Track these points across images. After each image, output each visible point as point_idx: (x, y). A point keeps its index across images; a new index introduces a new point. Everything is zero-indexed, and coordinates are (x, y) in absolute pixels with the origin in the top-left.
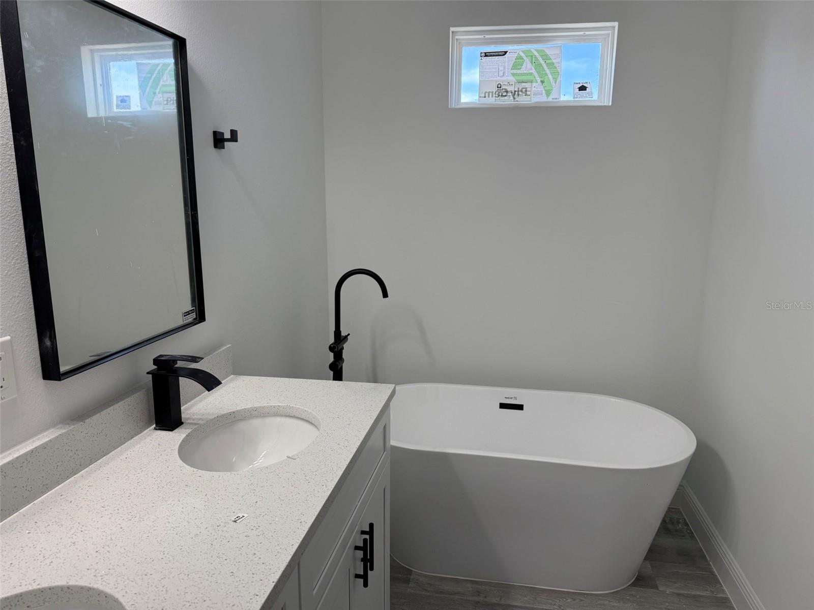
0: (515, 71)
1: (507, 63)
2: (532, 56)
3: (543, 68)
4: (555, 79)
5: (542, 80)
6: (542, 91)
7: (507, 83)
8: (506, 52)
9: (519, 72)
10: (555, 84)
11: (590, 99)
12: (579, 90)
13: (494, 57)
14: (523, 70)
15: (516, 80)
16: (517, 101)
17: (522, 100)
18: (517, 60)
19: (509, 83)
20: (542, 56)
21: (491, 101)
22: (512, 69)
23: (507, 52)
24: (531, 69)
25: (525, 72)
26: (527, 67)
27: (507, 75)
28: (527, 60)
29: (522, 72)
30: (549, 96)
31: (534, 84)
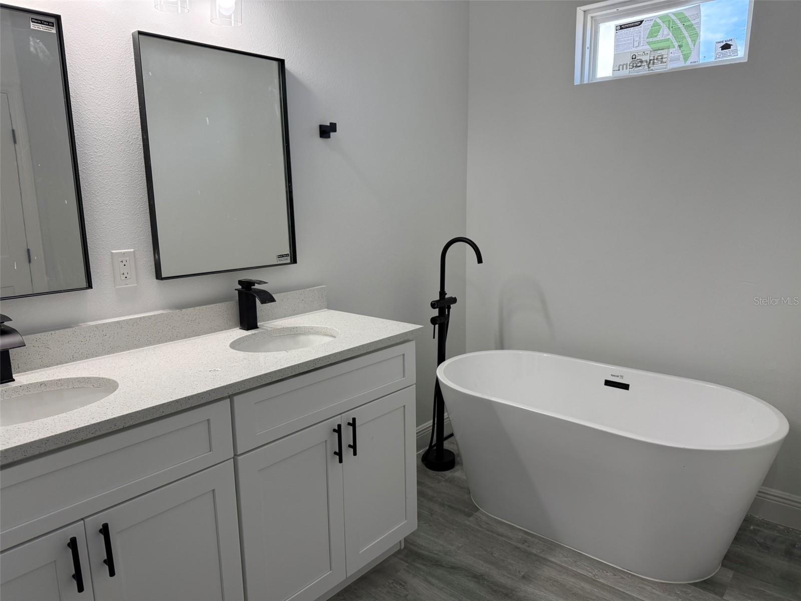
0: (651, 40)
1: (642, 33)
2: (669, 21)
3: (682, 32)
4: (694, 41)
5: (680, 44)
6: (679, 56)
7: (642, 53)
8: (641, 22)
9: (654, 39)
10: (694, 46)
11: (735, 57)
12: (722, 50)
13: (629, 29)
14: (659, 37)
15: (652, 48)
16: (652, 70)
17: (658, 68)
18: (653, 28)
19: (644, 52)
20: (679, 19)
21: (626, 73)
22: (647, 38)
23: (643, 21)
24: (668, 35)
25: (661, 39)
26: (665, 32)
27: (642, 45)
28: (664, 27)
29: (659, 39)
30: (686, 61)
31: (671, 50)
